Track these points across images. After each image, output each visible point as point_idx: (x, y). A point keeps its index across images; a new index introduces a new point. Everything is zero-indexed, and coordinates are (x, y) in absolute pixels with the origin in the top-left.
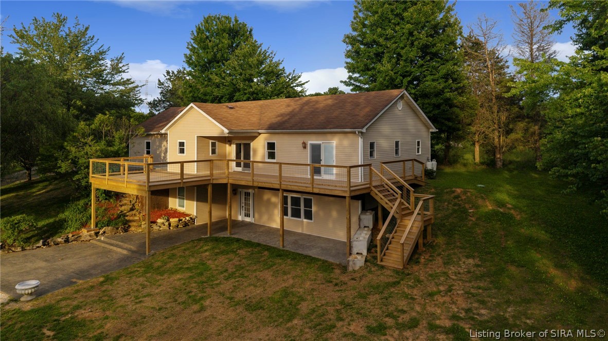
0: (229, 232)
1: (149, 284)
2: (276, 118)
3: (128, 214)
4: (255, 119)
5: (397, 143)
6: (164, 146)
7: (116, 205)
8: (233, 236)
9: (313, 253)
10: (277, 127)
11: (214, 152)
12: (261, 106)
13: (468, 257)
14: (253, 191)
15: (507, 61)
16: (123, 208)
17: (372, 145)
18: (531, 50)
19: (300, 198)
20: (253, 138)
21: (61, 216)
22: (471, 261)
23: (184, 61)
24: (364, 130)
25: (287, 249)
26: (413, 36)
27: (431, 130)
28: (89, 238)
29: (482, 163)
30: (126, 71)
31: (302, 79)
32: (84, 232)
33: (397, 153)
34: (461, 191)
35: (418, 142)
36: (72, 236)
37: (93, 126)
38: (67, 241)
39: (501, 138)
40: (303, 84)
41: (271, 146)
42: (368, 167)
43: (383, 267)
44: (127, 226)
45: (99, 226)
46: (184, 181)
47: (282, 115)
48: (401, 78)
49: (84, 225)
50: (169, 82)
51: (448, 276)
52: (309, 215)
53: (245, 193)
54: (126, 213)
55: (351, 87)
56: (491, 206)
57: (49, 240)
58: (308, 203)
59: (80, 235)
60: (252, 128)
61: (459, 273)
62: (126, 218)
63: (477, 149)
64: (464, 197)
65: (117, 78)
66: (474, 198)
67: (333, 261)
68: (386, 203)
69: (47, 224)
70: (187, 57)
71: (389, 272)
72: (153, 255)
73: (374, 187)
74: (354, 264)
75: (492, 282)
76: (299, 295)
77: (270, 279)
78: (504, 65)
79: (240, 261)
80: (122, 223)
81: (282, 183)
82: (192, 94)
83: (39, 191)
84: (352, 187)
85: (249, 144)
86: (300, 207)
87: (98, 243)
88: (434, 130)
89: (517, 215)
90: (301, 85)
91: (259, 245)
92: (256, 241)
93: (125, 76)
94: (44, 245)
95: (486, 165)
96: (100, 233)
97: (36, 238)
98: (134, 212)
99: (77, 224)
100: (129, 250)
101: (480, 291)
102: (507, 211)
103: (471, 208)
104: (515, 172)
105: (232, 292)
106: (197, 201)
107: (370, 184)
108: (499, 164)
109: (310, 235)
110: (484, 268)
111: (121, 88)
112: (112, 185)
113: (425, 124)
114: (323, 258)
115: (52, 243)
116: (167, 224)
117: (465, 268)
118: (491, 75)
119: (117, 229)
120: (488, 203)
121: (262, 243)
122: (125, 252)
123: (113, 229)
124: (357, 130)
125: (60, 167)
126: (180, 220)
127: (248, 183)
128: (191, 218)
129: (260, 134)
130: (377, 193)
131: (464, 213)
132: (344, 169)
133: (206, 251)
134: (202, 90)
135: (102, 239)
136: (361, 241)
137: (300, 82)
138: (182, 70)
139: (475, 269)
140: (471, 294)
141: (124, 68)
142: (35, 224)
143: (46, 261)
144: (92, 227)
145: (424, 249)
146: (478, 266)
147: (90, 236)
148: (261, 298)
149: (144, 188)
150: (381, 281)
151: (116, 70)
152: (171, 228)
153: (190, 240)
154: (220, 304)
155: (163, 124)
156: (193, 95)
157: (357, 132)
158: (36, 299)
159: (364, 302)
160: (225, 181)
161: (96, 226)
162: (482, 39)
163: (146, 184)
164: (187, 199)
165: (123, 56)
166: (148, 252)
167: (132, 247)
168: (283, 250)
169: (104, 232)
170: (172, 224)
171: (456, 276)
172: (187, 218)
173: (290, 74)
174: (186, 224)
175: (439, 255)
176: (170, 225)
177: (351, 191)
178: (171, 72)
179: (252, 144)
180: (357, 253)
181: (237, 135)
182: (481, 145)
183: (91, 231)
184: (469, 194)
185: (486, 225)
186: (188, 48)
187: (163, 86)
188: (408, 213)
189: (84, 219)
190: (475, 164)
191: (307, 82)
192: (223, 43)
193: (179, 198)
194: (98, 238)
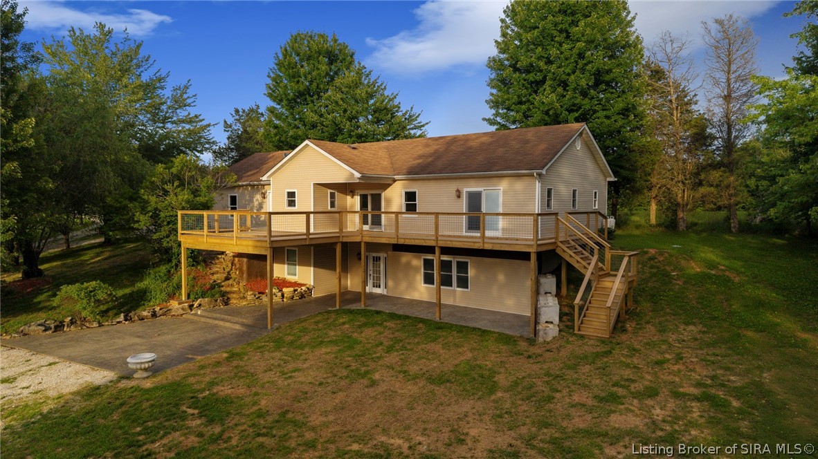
0: (363, 303)
1: (290, 359)
2: (414, 160)
3: (223, 284)
4: (385, 163)
5: (574, 191)
6: (257, 200)
7: (206, 273)
8: (369, 308)
9: (480, 324)
10: (419, 171)
11: (333, 205)
12: (387, 148)
13: (687, 324)
14: (385, 255)
15: (695, 95)
16: (215, 277)
17: (549, 191)
18: (728, 79)
19: (451, 262)
20: (386, 186)
21: (141, 285)
22: (692, 327)
23: (265, 94)
24: (544, 172)
25: (446, 321)
26: (583, 58)
27: (608, 179)
28: (182, 312)
29: (659, 225)
30: (192, 104)
31: (422, 120)
32: (174, 304)
33: (574, 205)
34: (656, 252)
35: (595, 193)
36: (160, 309)
37: (174, 170)
38: (154, 315)
39: (686, 193)
40: (423, 126)
41: (410, 196)
42: (554, 217)
43: (582, 337)
44: (226, 298)
45: (192, 297)
46: (311, 236)
47: (420, 157)
48: (567, 113)
49: (171, 296)
50: (238, 124)
51: (669, 343)
52: (463, 283)
53: (374, 257)
54: (221, 283)
55: (496, 127)
56: (699, 268)
57: (132, 314)
58: (463, 267)
59: (170, 308)
60: (387, 173)
61: (683, 341)
62: (222, 289)
63: (654, 207)
64: (661, 259)
65: (182, 114)
66: (674, 259)
67: (511, 334)
68: (578, 262)
69: (123, 295)
70: (270, 88)
71: (592, 342)
72: (277, 329)
73: (561, 242)
74: (546, 334)
75: (730, 348)
76: (487, 368)
77: (441, 351)
78: (691, 100)
79: (393, 334)
80: (218, 294)
81: (439, 238)
82: (278, 137)
83: (92, 258)
84: (540, 240)
85: (379, 195)
86: (451, 272)
87: (195, 318)
88: (613, 179)
89: (735, 277)
90: (420, 127)
91: (407, 317)
92: (401, 313)
93: (192, 112)
94: (126, 320)
95: (665, 227)
96: (195, 306)
97: (115, 311)
98: (230, 282)
99: (164, 295)
100: (243, 325)
101: (719, 358)
102: (720, 273)
103: (673, 271)
104: (704, 234)
105: (402, 365)
106: (315, 266)
107: (556, 238)
108: (682, 226)
109: (465, 307)
110: (713, 335)
111: (187, 127)
112: (213, 243)
113: (602, 170)
114: (496, 330)
115: (136, 318)
116: (280, 294)
117: (688, 336)
118: (675, 112)
119: (216, 301)
120: (693, 264)
121: (410, 315)
122: (238, 327)
123: (211, 301)
124: (535, 172)
125: (138, 222)
126: (295, 291)
127: (391, 240)
128: (308, 288)
129: (395, 181)
130: (566, 249)
131: (667, 276)
132: (529, 218)
133: (344, 323)
134: (291, 133)
135: (199, 313)
136: (551, 306)
137: (419, 123)
138: (255, 108)
139: (701, 335)
140: (709, 361)
141: (189, 101)
142: (114, 293)
143: (139, 337)
144: (183, 299)
145: (627, 317)
146: (704, 332)
147: (183, 309)
148: (442, 372)
149: (264, 244)
150: (586, 351)
151: (180, 103)
152: (285, 300)
153: (317, 313)
154: (394, 378)
155: (252, 172)
156: (280, 138)
157: (535, 174)
158: (154, 376)
159: (576, 373)
160: (358, 239)
161: (189, 296)
162: (665, 66)
163: (267, 239)
164: (300, 264)
165: (189, 84)
166: (271, 326)
167: (244, 320)
168: (441, 323)
169: (200, 305)
170: (285, 295)
171: (680, 343)
172: (304, 288)
173: (406, 112)
174: (302, 296)
175: (648, 323)
176: (283, 296)
177: (539, 245)
178: (241, 110)
179: (383, 195)
180: (546, 322)
181: (368, 182)
182: (659, 203)
183: (183, 303)
184: (666, 255)
185: (697, 289)
186: (269, 76)
187: (230, 129)
188: (603, 275)
189: (170, 289)
190: (651, 226)
191: (427, 124)
192: (318, 69)
193: (288, 264)
194: (193, 312)
